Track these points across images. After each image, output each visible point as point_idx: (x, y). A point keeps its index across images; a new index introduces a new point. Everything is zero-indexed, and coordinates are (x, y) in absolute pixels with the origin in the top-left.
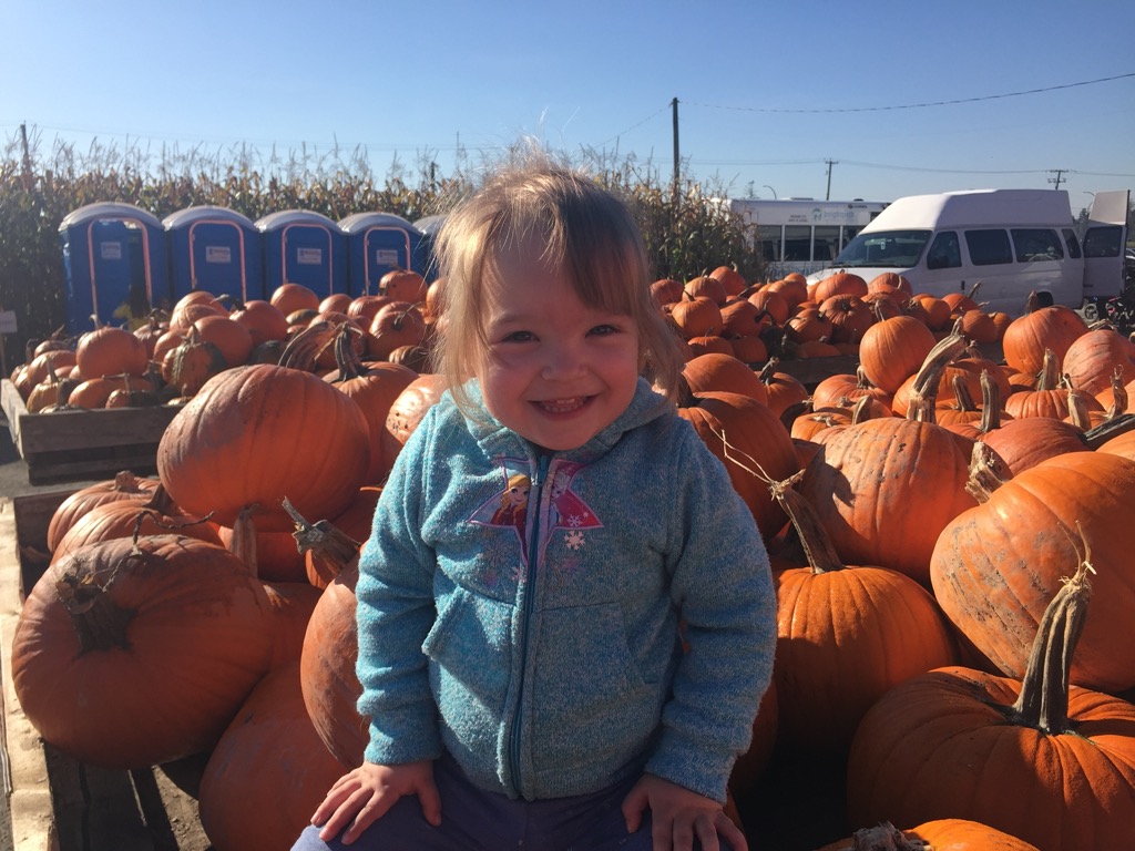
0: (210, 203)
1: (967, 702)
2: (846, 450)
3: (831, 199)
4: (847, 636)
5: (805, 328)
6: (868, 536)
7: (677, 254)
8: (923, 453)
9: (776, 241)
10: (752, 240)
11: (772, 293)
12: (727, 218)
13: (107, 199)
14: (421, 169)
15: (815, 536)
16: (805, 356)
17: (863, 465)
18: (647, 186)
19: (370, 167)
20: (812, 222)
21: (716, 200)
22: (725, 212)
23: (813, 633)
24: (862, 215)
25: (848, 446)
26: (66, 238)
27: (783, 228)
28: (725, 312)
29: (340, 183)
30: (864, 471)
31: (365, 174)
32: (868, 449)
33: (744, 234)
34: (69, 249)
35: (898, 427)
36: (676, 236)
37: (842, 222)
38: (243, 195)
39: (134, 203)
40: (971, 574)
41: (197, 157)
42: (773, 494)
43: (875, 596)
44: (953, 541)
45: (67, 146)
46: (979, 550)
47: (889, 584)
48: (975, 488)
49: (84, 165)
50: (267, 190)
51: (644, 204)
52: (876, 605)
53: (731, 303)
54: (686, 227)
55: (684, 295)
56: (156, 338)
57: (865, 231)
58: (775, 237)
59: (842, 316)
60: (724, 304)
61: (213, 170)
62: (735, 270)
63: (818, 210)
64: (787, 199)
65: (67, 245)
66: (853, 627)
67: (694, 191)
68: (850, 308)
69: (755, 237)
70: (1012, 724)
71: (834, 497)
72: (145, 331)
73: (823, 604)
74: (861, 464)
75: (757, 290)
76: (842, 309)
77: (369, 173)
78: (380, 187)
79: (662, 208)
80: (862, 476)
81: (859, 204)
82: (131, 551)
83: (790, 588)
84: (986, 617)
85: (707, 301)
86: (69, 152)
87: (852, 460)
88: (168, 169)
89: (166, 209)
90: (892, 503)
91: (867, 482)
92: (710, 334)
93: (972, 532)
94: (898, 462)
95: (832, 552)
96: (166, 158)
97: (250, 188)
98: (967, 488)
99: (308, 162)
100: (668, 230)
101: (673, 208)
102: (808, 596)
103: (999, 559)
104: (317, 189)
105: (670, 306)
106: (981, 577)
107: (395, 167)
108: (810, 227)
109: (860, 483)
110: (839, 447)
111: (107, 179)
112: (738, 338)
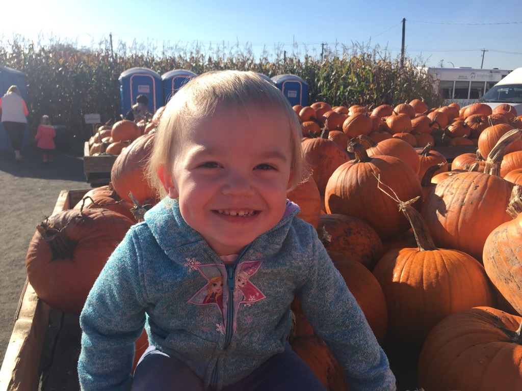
0: (182, 68)
1: (489, 327)
2: (446, 188)
3: (483, 68)
4: (430, 285)
5: (456, 131)
6: (453, 234)
7: (397, 94)
8: (488, 191)
9: (450, 89)
10: (437, 87)
11: (440, 113)
12: (425, 77)
13: (140, 66)
14: (276, 53)
15: (421, 232)
16: (454, 144)
17: (454, 196)
18: (384, 61)
19: (253, 52)
20: (470, 80)
21: (419, 68)
22: (423, 74)
23: (412, 281)
24: (497, 77)
25: (448, 186)
26: (121, 83)
27: (455, 82)
28: (413, 121)
29: (239, 59)
30: (454, 200)
31: (251, 55)
32: (458, 188)
33: (433, 84)
34: (122, 88)
35: (476, 177)
36: (397, 85)
37: (486, 80)
38: (196, 65)
39: (150, 68)
40: (502, 258)
41: (177, 48)
42: (400, 208)
43: (448, 265)
44: (494, 239)
45: (123, 43)
46: (507, 245)
47: (458, 260)
48: (511, 211)
49: (131, 51)
50: (207, 63)
51: (382, 69)
52: (448, 270)
53: (417, 117)
54: (402, 81)
55: (393, 112)
56: (145, 125)
57: (498, 84)
58: (450, 87)
59: (477, 125)
60: (413, 117)
61: (184, 53)
62: (423, 101)
63: (474, 74)
64: (458, 68)
65: (121, 86)
66: (434, 280)
67: (408, 63)
68: (481, 121)
69: (439, 86)
70: (512, 342)
71: (437, 212)
72: (142, 123)
73: (419, 267)
74: (453, 195)
75: (433, 111)
76: (476, 121)
77: (252, 55)
78: (257, 62)
79: (391, 72)
80: (453, 201)
81: (496, 71)
82: (79, 214)
83: (403, 257)
84: (509, 282)
85: (405, 115)
86: (124, 45)
87: (449, 193)
88: (165, 53)
89: (164, 70)
90: (468, 217)
91: (455, 205)
92: (405, 132)
93: (504, 234)
94: (473, 195)
95: (430, 240)
96: (165, 48)
97: (199, 61)
98: (507, 211)
99: (225, 49)
100: (393, 82)
101: (397, 71)
102: (412, 262)
103: (517, 250)
104: (229, 62)
105: (386, 118)
106: (507, 259)
107: (265, 52)
108: (469, 82)
109: (452, 205)
110: (443, 186)
111: (140, 57)
112: (420, 134)
